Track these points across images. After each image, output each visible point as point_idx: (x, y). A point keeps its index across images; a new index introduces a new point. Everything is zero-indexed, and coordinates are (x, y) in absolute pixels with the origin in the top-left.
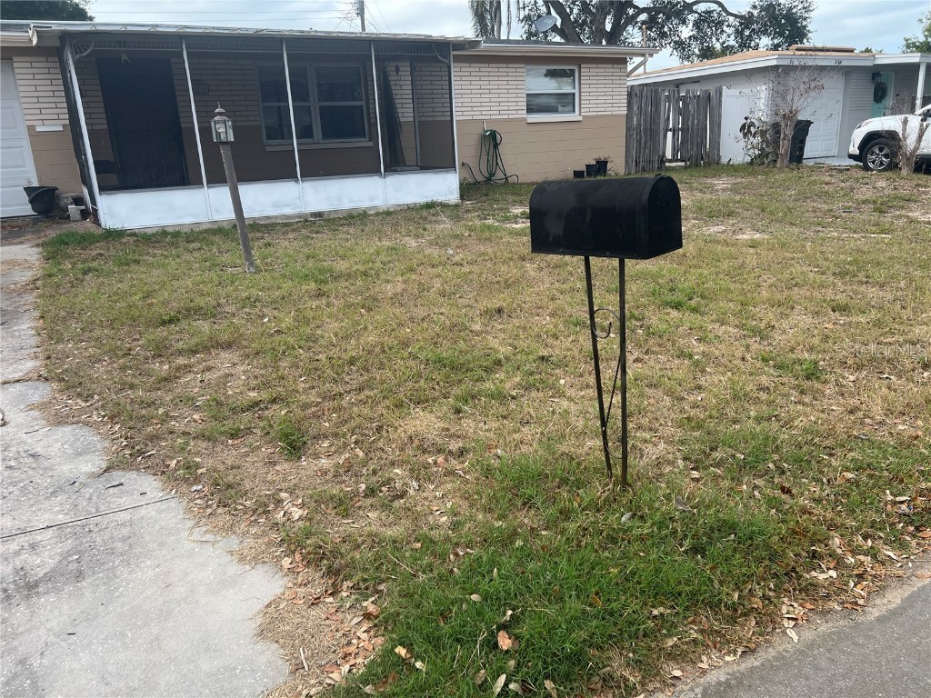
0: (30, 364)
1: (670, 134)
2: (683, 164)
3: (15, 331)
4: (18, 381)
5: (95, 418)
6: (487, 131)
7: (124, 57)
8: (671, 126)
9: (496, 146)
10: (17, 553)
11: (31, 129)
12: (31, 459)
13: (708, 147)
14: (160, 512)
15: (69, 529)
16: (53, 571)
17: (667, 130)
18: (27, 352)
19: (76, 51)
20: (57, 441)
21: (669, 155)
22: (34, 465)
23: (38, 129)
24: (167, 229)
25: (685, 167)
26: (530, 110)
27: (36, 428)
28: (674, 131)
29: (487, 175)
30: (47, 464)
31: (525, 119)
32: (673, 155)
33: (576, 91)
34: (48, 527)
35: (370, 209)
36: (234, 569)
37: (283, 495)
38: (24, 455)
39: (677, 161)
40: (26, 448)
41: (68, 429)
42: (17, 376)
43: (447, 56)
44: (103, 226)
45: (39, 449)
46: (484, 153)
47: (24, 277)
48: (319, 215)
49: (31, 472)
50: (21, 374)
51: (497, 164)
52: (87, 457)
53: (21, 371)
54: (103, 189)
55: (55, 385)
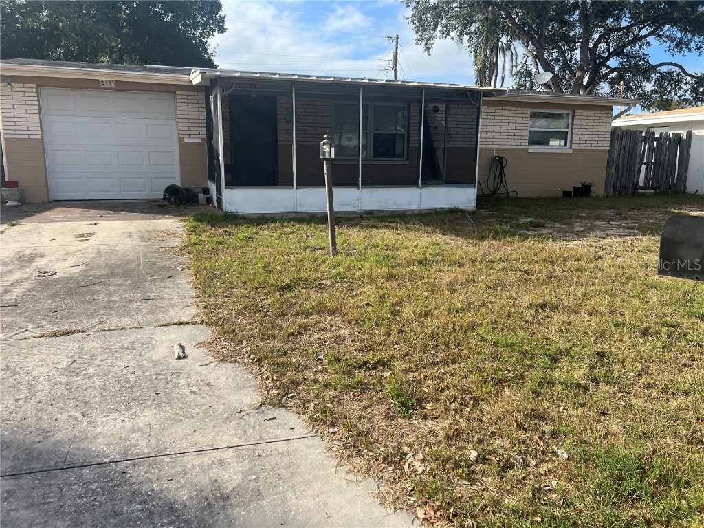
0: (194, 311)
1: (644, 167)
2: (653, 191)
3: (178, 283)
4: (188, 323)
5: (247, 360)
6: (496, 157)
7: (254, 95)
8: (645, 161)
9: (502, 168)
10: (210, 466)
11: (181, 140)
12: (207, 388)
13: (676, 179)
14: (309, 447)
15: (244, 452)
16: (238, 486)
17: (642, 163)
18: (190, 301)
19: (223, 90)
20: (223, 374)
21: (641, 183)
22: (210, 393)
23: (186, 140)
24: (266, 215)
25: (655, 194)
26: (532, 143)
27: (207, 362)
28: (647, 164)
29: (493, 190)
30: (218, 393)
31: (527, 150)
32: (645, 183)
33: (569, 130)
34: (228, 447)
35: (407, 211)
36: (378, 511)
37: (406, 449)
38: (202, 383)
39: (649, 188)
40: (203, 378)
41: (229, 365)
42: (186, 319)
43: (478, 100)
44: (224, 210)
45: (211, 379)
46: (492, 173)
47: (176, 243)
48: (371, 213)
49: (209, 399)
50: (189, 318)
51: (502, 182)
52: (246, 391)
53: (188, 315)
54: (228, 185)
55: (214, 328)
